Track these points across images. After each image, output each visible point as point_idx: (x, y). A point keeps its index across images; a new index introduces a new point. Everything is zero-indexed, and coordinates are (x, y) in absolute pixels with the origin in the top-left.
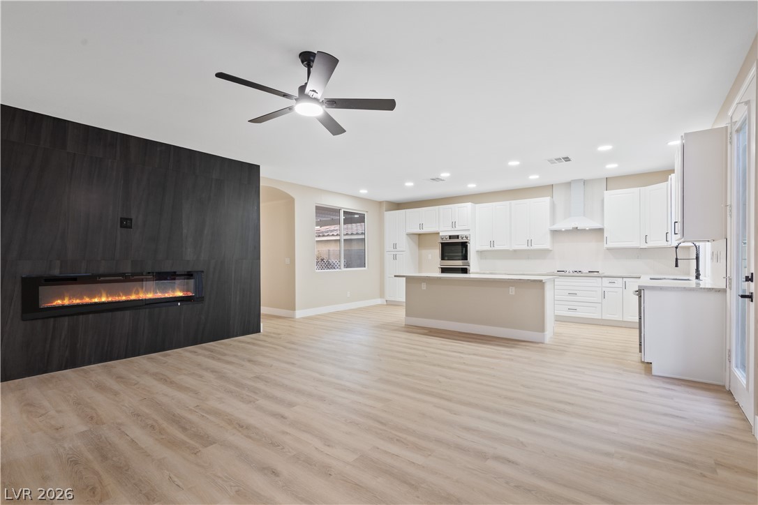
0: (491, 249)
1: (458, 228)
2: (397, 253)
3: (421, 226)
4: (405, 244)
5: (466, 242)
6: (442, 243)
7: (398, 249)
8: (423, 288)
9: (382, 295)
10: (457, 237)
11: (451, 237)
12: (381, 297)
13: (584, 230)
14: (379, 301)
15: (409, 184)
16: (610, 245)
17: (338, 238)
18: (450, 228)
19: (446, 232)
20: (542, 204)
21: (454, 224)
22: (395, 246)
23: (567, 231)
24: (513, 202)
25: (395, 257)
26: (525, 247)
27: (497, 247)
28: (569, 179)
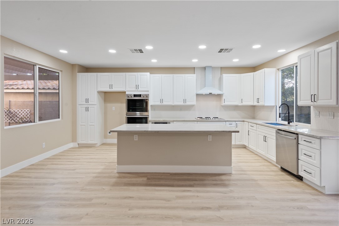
0: (161, 104)
1: (140, 89)
2: (88, 106)
3: (111, 86)
4: (95, 99)
5: (147, 100)
6: (128, 100)
7: (90, 103)
8: (135, 140)
9: (74, 139)
10: (140, 96)
11: (135, 96)
12: (73, 142)
13: (215, 95)
14: (71, 145)
15: (112, 51)
16: (227, 103)
17: (33, 91)
18: (134, 89)
19: (131, 91)
20: (191, 78)
21: (137, 87)
22: (87, 100)
23: (206, 95)
24: (175, 75)
25: (87, 109)
26: (182, 103)
27: (164, 103)
28: (204, 65)
